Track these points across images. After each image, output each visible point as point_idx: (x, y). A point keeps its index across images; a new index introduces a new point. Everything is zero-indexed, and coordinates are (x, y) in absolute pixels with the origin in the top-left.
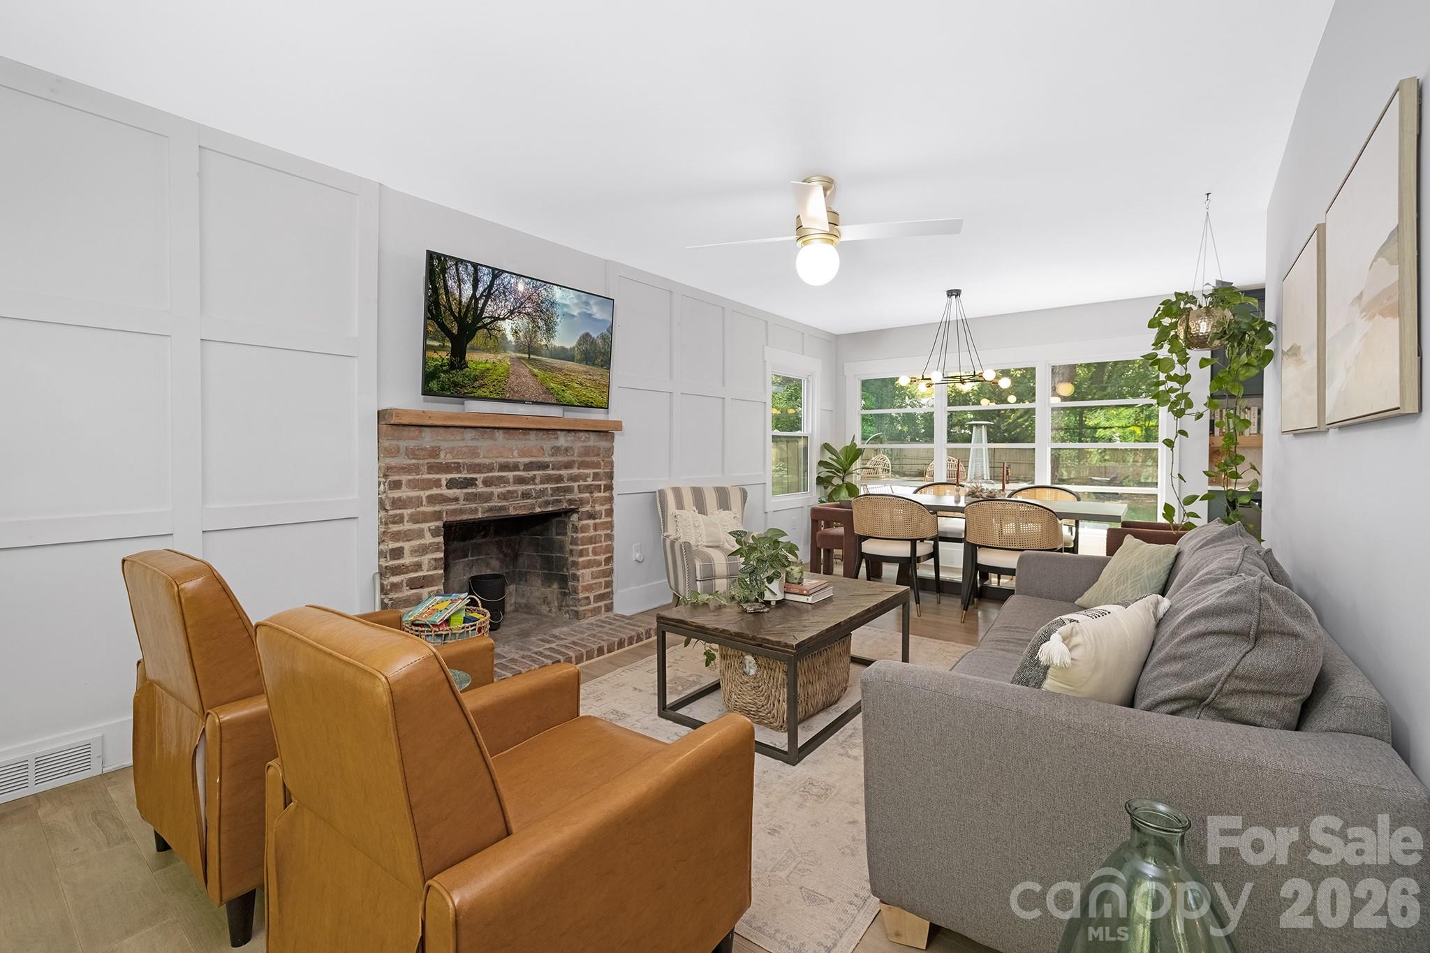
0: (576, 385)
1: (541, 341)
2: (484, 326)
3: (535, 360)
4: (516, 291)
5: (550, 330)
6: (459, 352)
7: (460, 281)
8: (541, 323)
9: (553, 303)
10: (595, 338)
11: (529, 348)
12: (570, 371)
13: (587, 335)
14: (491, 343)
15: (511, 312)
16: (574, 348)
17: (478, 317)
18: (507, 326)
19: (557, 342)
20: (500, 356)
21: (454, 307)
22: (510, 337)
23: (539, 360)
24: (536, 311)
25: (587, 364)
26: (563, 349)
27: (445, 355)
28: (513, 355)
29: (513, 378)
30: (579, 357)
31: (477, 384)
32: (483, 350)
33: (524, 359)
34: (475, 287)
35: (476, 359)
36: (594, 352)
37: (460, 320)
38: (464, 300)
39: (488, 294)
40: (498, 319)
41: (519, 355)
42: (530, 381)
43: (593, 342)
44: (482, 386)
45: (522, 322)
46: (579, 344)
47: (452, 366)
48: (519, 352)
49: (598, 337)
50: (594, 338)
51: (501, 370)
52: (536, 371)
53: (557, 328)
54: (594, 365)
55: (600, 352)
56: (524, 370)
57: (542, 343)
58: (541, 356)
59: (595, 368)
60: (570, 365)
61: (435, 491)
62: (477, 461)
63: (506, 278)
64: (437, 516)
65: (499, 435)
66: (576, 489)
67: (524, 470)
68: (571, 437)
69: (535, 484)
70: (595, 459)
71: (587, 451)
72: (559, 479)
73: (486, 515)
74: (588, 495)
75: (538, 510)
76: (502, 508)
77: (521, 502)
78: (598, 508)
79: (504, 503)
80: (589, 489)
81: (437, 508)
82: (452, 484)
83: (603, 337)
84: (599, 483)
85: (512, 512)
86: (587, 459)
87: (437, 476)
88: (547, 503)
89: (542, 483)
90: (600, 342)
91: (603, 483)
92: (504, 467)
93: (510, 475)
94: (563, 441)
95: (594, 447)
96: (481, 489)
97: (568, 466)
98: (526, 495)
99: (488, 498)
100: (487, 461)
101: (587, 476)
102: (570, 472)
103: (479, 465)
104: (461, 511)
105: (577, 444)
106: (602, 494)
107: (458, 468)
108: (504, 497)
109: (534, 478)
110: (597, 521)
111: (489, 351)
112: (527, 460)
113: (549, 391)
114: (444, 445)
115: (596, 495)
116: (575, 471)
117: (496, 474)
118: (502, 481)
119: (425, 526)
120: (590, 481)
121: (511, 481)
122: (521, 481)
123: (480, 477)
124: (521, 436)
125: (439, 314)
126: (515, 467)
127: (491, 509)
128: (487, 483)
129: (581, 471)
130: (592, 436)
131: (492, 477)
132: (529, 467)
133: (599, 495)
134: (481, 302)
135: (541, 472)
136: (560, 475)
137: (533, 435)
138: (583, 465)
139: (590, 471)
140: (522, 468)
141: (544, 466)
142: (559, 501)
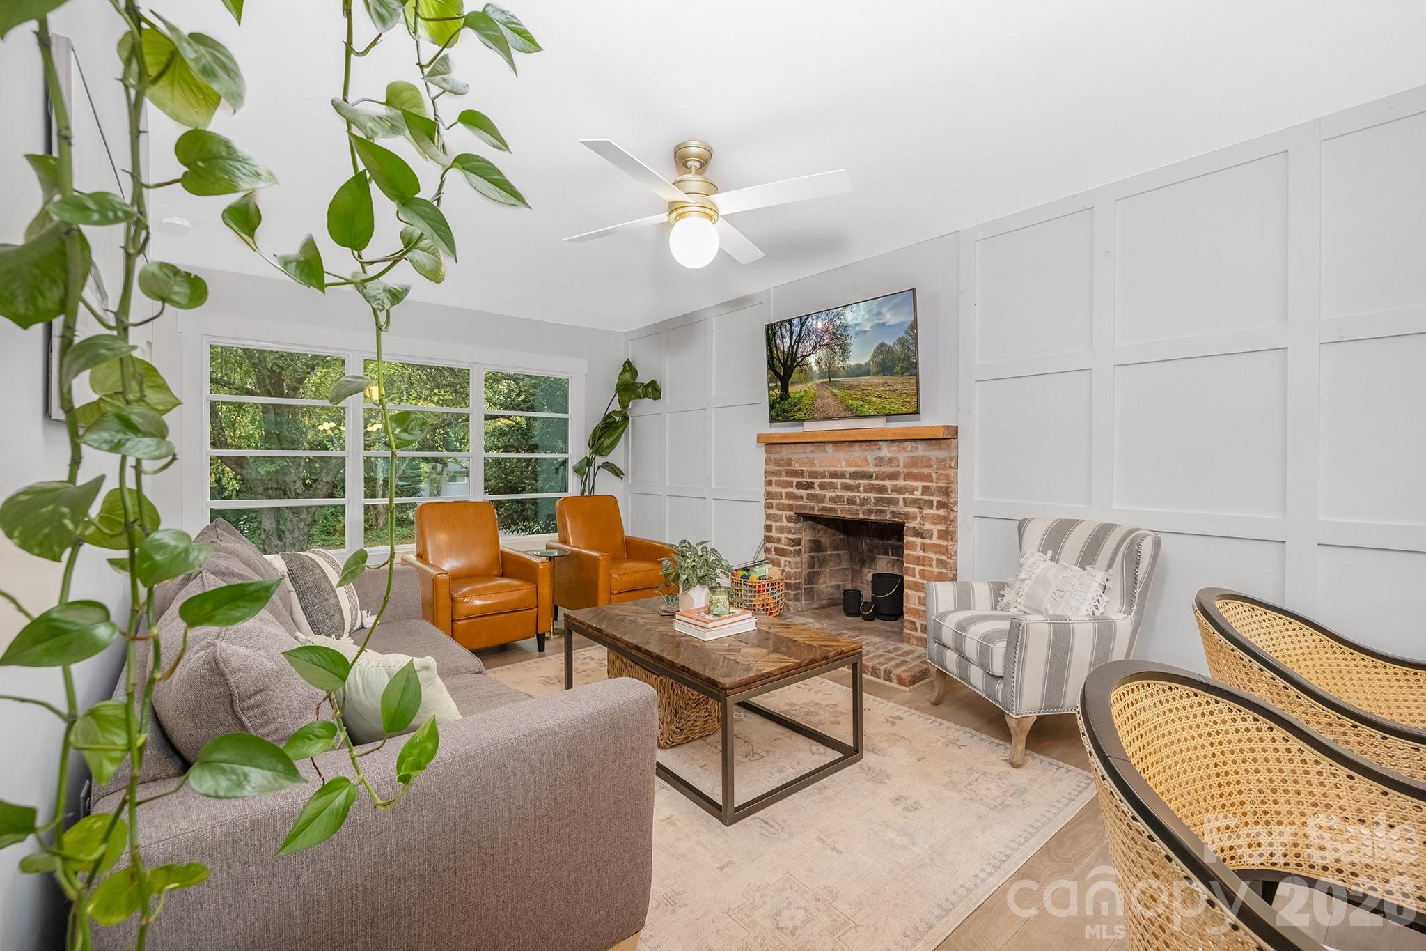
0: (874, 399)
1: (838, 364)
2: (798, 365)
3: (834, 381)
4: (816, 330)
5: (845, 352)
6: (784, 388)
7: (783, 337)
8: (837, 349)
9: (846, 328)
10: (891, 344)
11: (830, 373)
12: (867, 386)
13: (882, 345)
14: (803, 376)
15: (815, 348)
16: (869, 362)
17: (794, 360)
18: (812, 360)
19: (852, 362)
20: (809, 385)
21: (781, 357)
22: (815, 368)
23: (838, 382)
24: (832, 340)
25: (884, 375)
26: (859, 366)
27: (777, 391)
28: (818, 381)
29: (819, 400)
30: (875, 370)
31: (796, 409)
32: (798, 383)
33: (826, 383)
34: (791, 338)
35: (795, 390)
36: (892, 361)
37: (784, 365)
38: (786, 350)
39: (799, 340)
40: (807, 356)
41: (822, 381)
42: (832, 401)
43: (890, 351)
44: (799, 410)
45: (822, 353)
46: (874, 357)
47: (782, 398)
48: (822, 378)
49: (894, 344)
50: (890, 346)
51: (811, 396)
52: (836, 391)
53: (851, 348)
54: (892, 374)
55: (899, 359)
56: (827, 393)
57: (840, 366)
58: (839, 377)
59: (894, 378)
60: (867, 379)
61: (789, 490)
62: (815, 469)
63: (809, 322)
64: (790, 508)
65: (830, 448)
66: (901, 502)
67: (849, 479)
68: (894, 447)
69: (858, 492)
70: (925, 471)
71: (914, 462)
72: (883, 489)
73: (820, 513)
74: (916, 510)
75: (861, 516)
76: (832, 510)
77: (848, 507)
78: (928, 526)
79: (833, 506)
80: (916, 503)
81: (791, 502)
82: (799, 486)
83: (901, 342)
84: (931, 498)
85: (839, 514)
86: (915, 470)
87: (791, 479)
88: (870, 512)
89: (865, 491)
90: (897, 348)
91: (935, 499)
92: (834, 475)
93: (838, 482)
94: (885, 451)
95: (923, 457)
96: (817, 491)
97: (893, 476)
98: (851, 501)
99: (821, 499)
100: (821, 470)
101: (916, 489)
102: (894, 483)
103: (816, 472)
104: (804, 507)
105: (902, 455)
106: (934, 511)
107: (801, 474)
108: (835, 500)
109: (858, 487)
110: (927, 541)
111: (801, 383)
112: (853, 469)
113: (848, 408)
114: (795, 457)
115: (926, 511)
116: (901, 482)
117: (828, 480)
118: (832, 486)
119: (784, 513)
120: (918, 495)
121: (839, 487)
122: (847, 488)
123: (817, 482)
124: (847, 448)
125: (773, 365)
126: (842, 476)
127: (823, 509)
128: (822, 487)
129: (907, 483)
130: (920, 446)
131: (825, 483)
132: (854, 476)
133: (931, 512)
134: (795, 347)
135: (866, 482)
136: (884, 486)
137: (857, 447)
138: (909, 476)
139: (920, 484)
140: (848, 476)
141: (867, 476)
142: (882, 512)
